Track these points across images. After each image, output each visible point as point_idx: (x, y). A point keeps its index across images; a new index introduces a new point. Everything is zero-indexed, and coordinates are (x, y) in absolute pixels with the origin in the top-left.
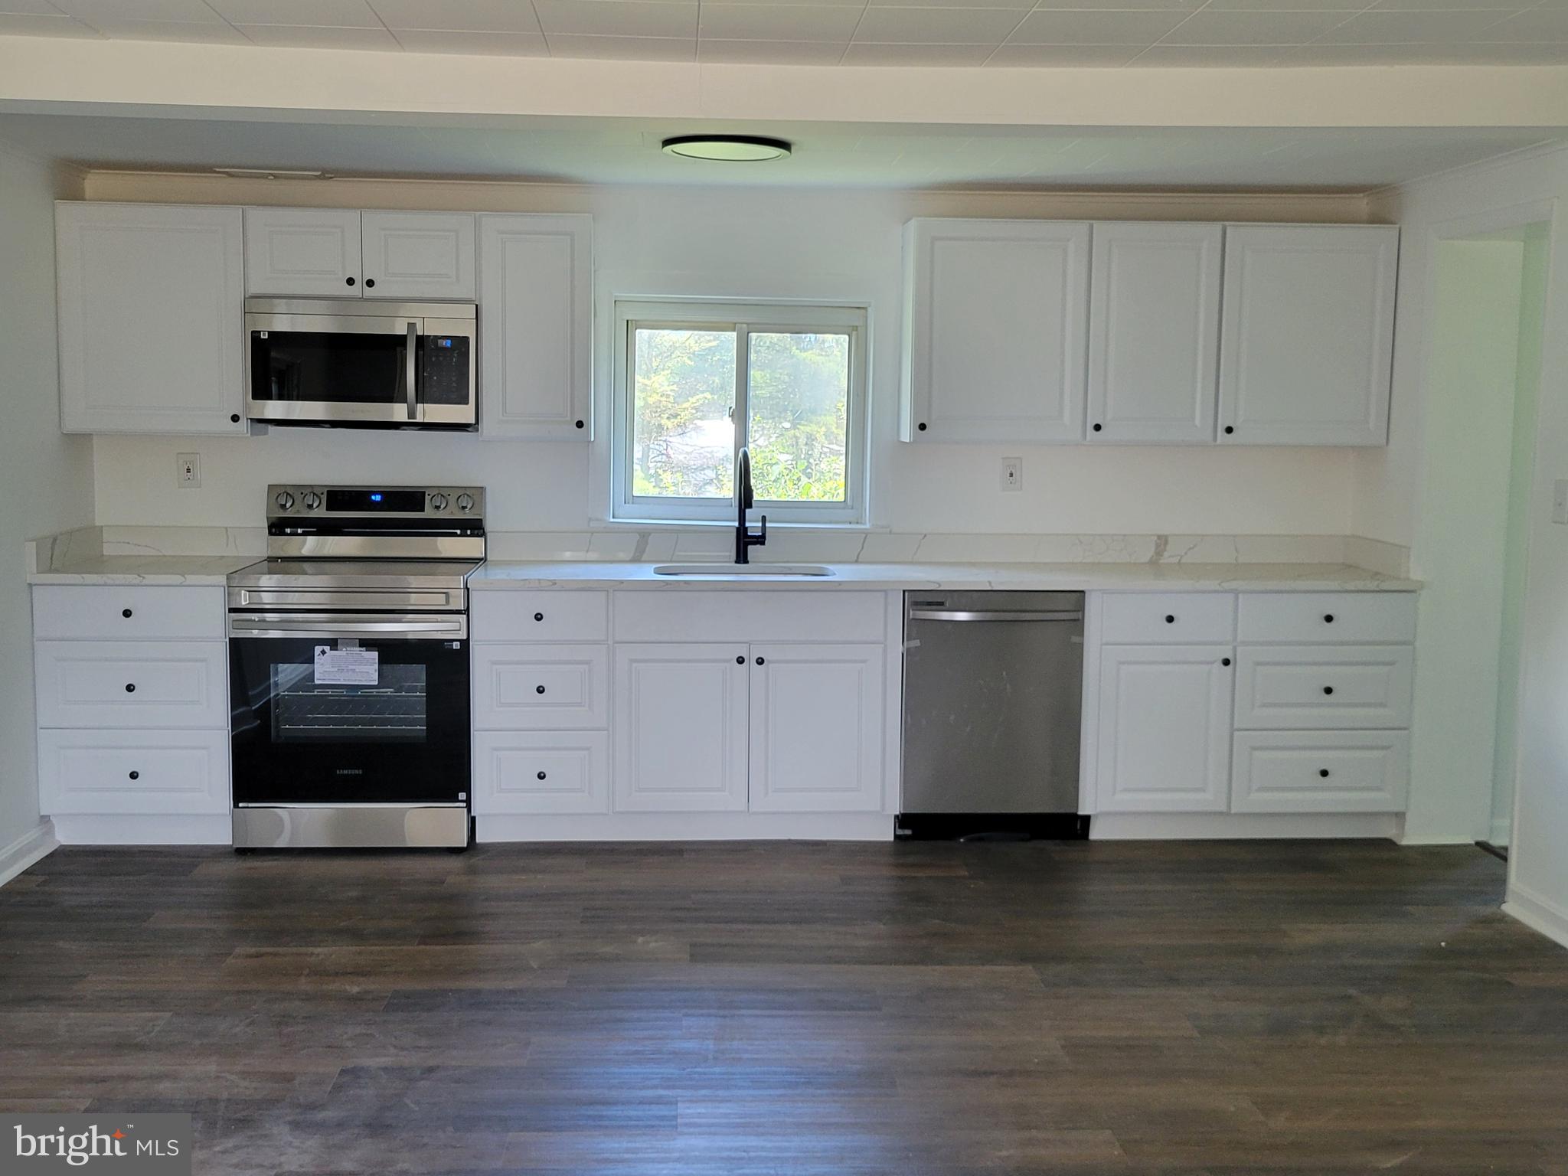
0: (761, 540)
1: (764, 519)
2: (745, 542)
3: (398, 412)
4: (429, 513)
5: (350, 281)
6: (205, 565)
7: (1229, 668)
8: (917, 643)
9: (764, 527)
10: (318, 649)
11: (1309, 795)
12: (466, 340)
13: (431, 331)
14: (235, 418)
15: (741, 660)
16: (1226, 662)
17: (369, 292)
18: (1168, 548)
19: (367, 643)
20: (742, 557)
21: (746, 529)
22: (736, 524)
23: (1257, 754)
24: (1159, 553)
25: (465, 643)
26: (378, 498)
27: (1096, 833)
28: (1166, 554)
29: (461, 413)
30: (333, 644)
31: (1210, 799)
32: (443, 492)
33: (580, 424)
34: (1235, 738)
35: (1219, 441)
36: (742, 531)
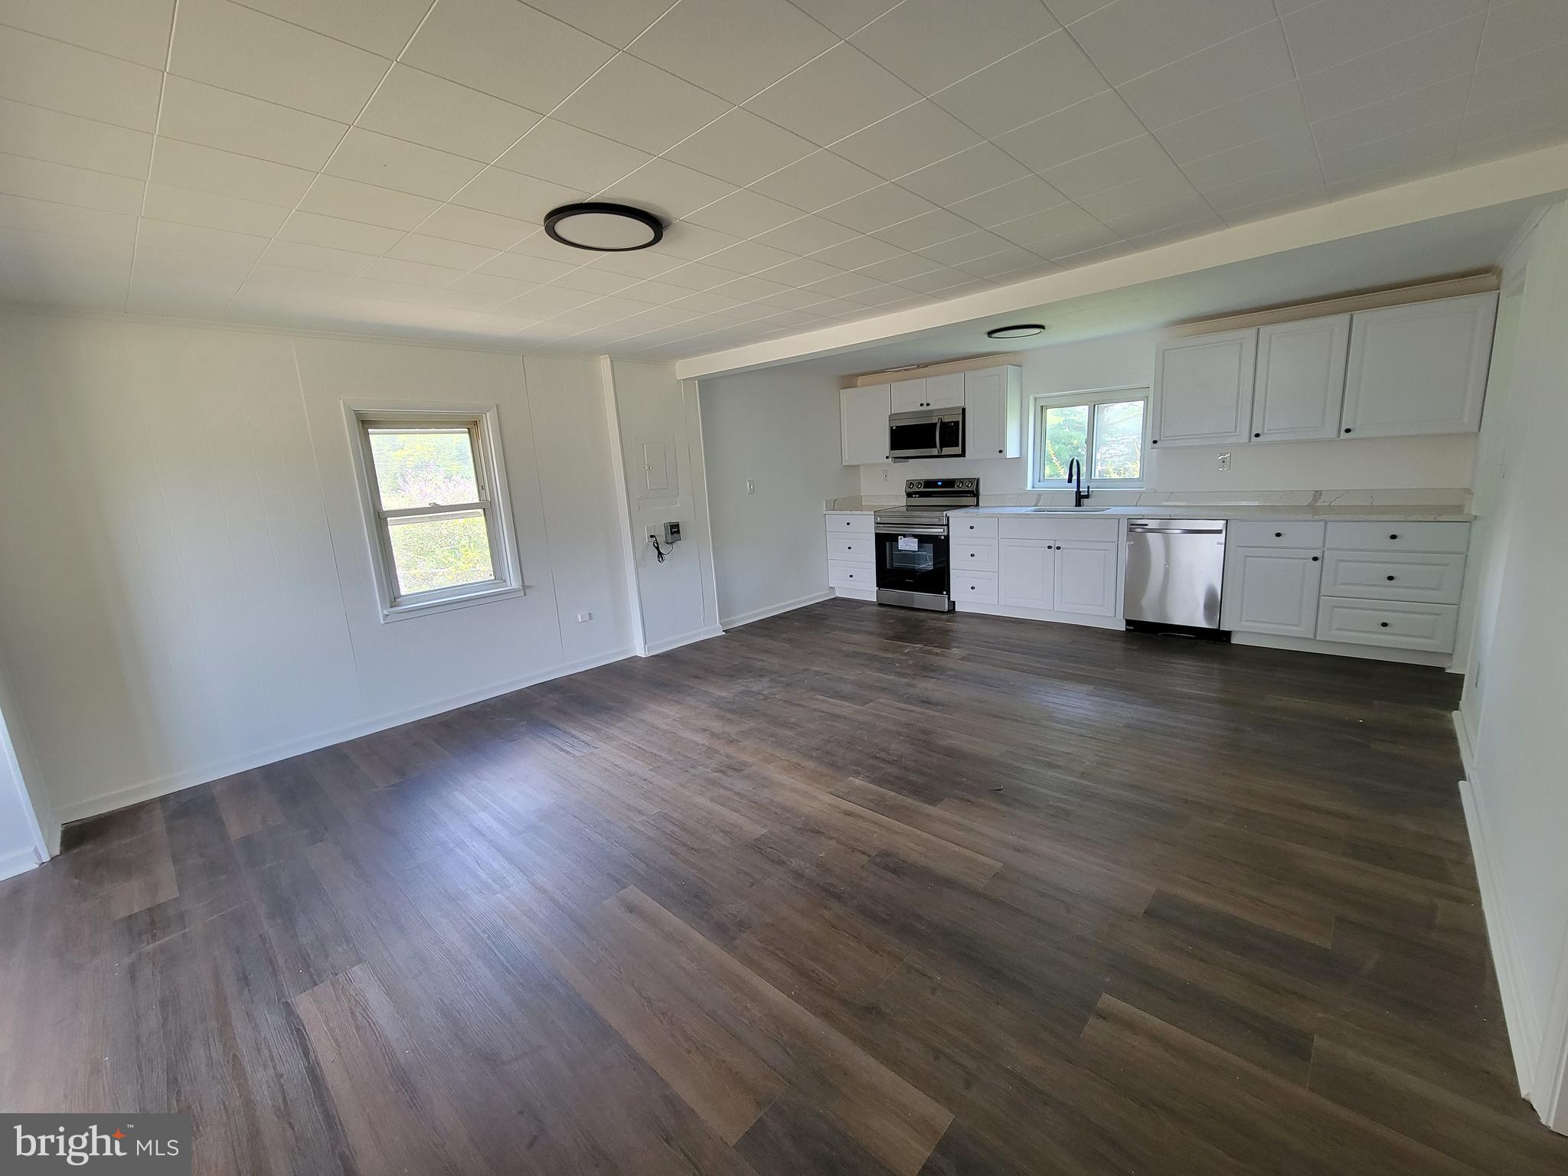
0: (1087, 497)
1: (1088, 487)
2: (1080, 498)
3: (935, 451)
4: (956, 489)
5: (922, 405)
6: (869, 508)
7: (1318, 563)
8: (1132, 543)
9: (1088, 491)
10: (900, 537)
11: (1375, 636)
12: (958, 422)
13: (946, 420)
14: (887, 457)
15: (1050, 547)
16: (1315, 559)
17: (929, 408)
18: (1322, 497)
19: (915, 536)
20: (1078, 504)
21: (1080, 492)
22: (1076, 490)
23: (1335, 609)
24: (1315, 500)
25: (947, 537)
26: (940, 483)
27: (1235, 640)
28: (1320, 501)
29: (958, 450)
30: (904, 536)
31: (1303, 630)
32: (962, 481)
33: (1001, 452)
34: (1321, 602)
35: (1342, 437)
36: (1078, 493)
